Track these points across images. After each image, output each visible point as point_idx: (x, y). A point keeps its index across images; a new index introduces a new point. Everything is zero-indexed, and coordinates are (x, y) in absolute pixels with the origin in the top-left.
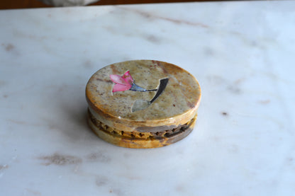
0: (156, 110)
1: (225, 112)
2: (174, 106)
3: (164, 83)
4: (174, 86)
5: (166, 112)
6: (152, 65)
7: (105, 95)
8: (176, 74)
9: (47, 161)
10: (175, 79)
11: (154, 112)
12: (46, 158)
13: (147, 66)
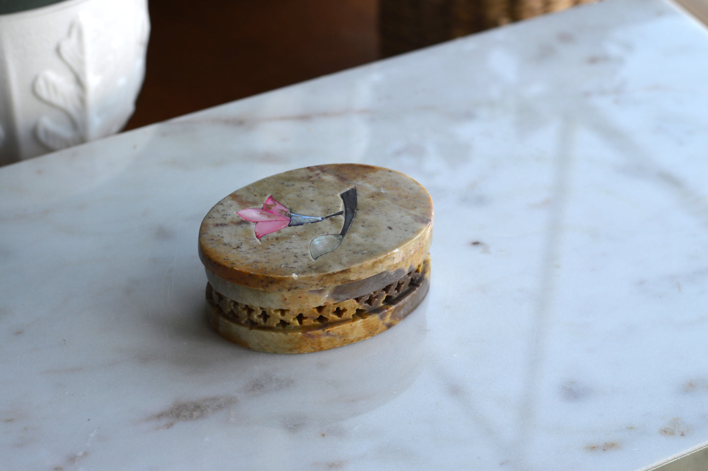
0: (358, 245)
1: (475, 240)
2: (390, 228)
3: (350, 199)
4: (373, 197)
5: (379, 242)
6: (311, 174)
7: (244, 248)
8: (364, 177)
9: (164, 421)
10: (368, 185)
11: (358, 249)
12: (160, 416)
13: (302, 179)
